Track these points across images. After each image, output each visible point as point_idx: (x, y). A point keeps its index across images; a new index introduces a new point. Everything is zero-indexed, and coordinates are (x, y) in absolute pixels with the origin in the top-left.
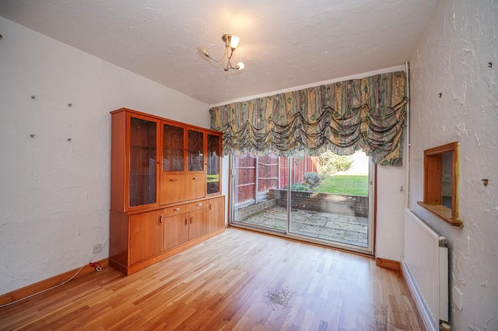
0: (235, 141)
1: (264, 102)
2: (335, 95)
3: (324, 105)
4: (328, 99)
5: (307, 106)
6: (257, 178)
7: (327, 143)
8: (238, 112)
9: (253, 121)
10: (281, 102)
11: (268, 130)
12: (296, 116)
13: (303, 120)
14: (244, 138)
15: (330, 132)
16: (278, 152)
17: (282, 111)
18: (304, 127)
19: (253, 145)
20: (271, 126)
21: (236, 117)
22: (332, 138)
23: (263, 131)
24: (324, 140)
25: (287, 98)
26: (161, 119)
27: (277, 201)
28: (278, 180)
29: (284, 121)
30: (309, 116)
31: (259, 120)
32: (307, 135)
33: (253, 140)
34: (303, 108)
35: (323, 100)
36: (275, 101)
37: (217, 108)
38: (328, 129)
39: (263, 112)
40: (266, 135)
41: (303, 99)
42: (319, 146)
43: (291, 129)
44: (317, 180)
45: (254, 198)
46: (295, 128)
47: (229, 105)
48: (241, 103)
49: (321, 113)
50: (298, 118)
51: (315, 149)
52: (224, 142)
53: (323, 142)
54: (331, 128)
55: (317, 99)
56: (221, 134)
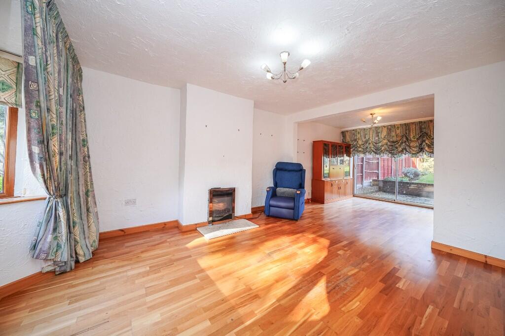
0: (360, 149)
1: (381, 129)
2: (429, 126)
3: (421, 132)
4: (425, 128)
5: (410, 132)
6: (364, 171)
7: (423, 151)
8: (362, 134)
9: (373, 138)
10: (392, 128)
11: (383, 143)
12: (402, 136)
13: (407, 139)
14: (367, 148)
15: (426, 145)
16: (390, 155)
17: (393, 134)
18: (408, 142)
19: (373, 151)
20: (385, 141)
21: (361, 136)
22: (426, 148)
23: (380, 144)
24: (421, 150)
25: (396, 127)
26: (331, 142)
27: (380, 188)
28: (378, 173)
29: (395, 139)
30: (411, 137)
31: (377, 138)
32: (410, 147)
33: (373, 149)
34: (408, 133)
35: (421, 128)
36: (388, 128)
37: (347, 131)
38: (424, 144)
39: (380, 134)
40: (382, 146)
41: (407, 128)
42: (418, 153)
43: (399, 144)
44: (416, 175)
45: (362, 184)
46: (402, 143)
47: (356, 130)
48: (364, 129)
49: (420, 135)
50: (404, 138)
51: (415, 154)
52: (352, 150)
53: (421, 151)
54: (426, 143)
55: (417, 128)
56: (350, 145)
